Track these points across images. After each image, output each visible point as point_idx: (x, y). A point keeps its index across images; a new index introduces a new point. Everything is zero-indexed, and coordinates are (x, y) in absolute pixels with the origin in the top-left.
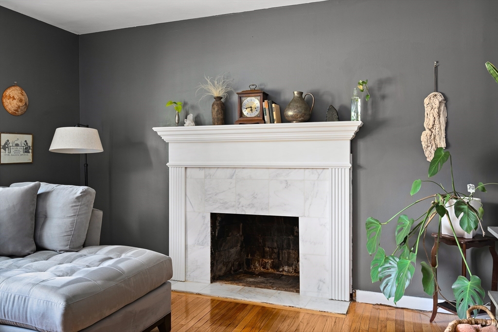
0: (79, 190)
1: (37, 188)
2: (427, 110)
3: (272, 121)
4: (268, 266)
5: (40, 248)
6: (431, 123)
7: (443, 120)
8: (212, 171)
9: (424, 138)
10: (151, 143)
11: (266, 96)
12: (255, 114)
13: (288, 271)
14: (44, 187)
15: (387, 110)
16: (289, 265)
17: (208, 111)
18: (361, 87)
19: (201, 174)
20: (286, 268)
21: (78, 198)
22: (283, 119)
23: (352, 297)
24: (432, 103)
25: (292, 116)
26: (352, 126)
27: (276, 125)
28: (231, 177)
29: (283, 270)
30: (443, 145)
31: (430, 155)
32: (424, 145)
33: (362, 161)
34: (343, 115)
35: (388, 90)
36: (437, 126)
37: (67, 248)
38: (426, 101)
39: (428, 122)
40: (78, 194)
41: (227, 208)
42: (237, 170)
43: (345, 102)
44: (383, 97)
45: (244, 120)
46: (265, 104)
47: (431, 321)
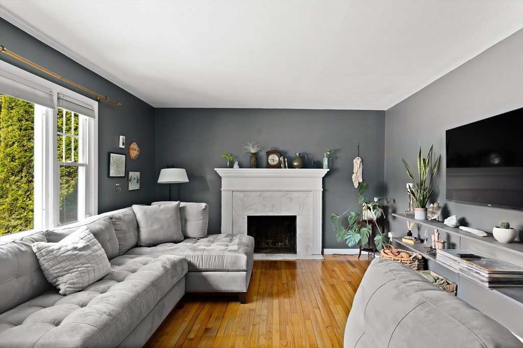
0: (203, 205)
1: (179, 204)
2: (355, 165)
3: (285, 168)
4: (270, 244)
5: (186, 237)
6: (357, 171)
7: (361, 169)
8: (248, 193)
9: (354, 177)
11: (280, 153)
12: (276, 163)
13: (281, 245)
14: (183, 204)
15: (338, 164)
16: (281, 242)
17: (246, 160)
18: (328, 153)
19: (241, 195)
20: (280, 244)
21: (204, 209)
22: (291, 166)
24: (357, 162)
25: (297, 165)
26: (325, 171)
28: (260, 196)
29: (278, 245)
30: (361, 181)
31: (356, 185)
32: (353, 181)
33: (327, 187)
34: (319, 165)
35: (339, 154)
36: (359, 172)
37: (202, 236)
38: (355, 161)
39: (355, 171)
40: (203, 207)
41: (257, 213)
42: (263, 192)
43: (319, 159)
44: (336, 158)
45: (269, 166)
46: (282, 159)
47: (359, 257)
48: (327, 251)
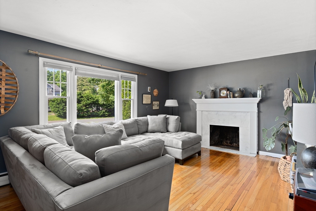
1: (166, 116)
2: (285, 94)
3: (230, 97)
4: (228, 143)
5: (168, 131)
6: (287, 98)
7: (291, 97)
8: (210, 112)
9: (284, 103)
10: (191, 103)
11: (228, 90)
12: (224, 95)
13: (235, 145)
14: (168, 116)
15: (270, 94)
16: (236, 143)
17: (209, 94)
18: (261, 87)
19: (207, 113)
20: (235, 144)
21: (176, 119)
22: (234, 97)
23: (258, 153)
24: (287, 92)
25: (237, 96)
26: (258, 99)
27: (231, 99)
28: (217, 114)
29: (234, 145)
30: (291, 105)
31: (285, 108)
32: (284, 105)
33: (261, 110)
34: (255, 95)
35: (271, 87)
36: (289, 99)
37: (174, 131)
38: (285, 91)
39: (285, 98)
40: (176, 118)
41: (215, 124)
42: (218, 112)
43: (255, 91)
44: (269, 90)
45: (221, 97)
46: (228, 92)
48: (260, 152)
